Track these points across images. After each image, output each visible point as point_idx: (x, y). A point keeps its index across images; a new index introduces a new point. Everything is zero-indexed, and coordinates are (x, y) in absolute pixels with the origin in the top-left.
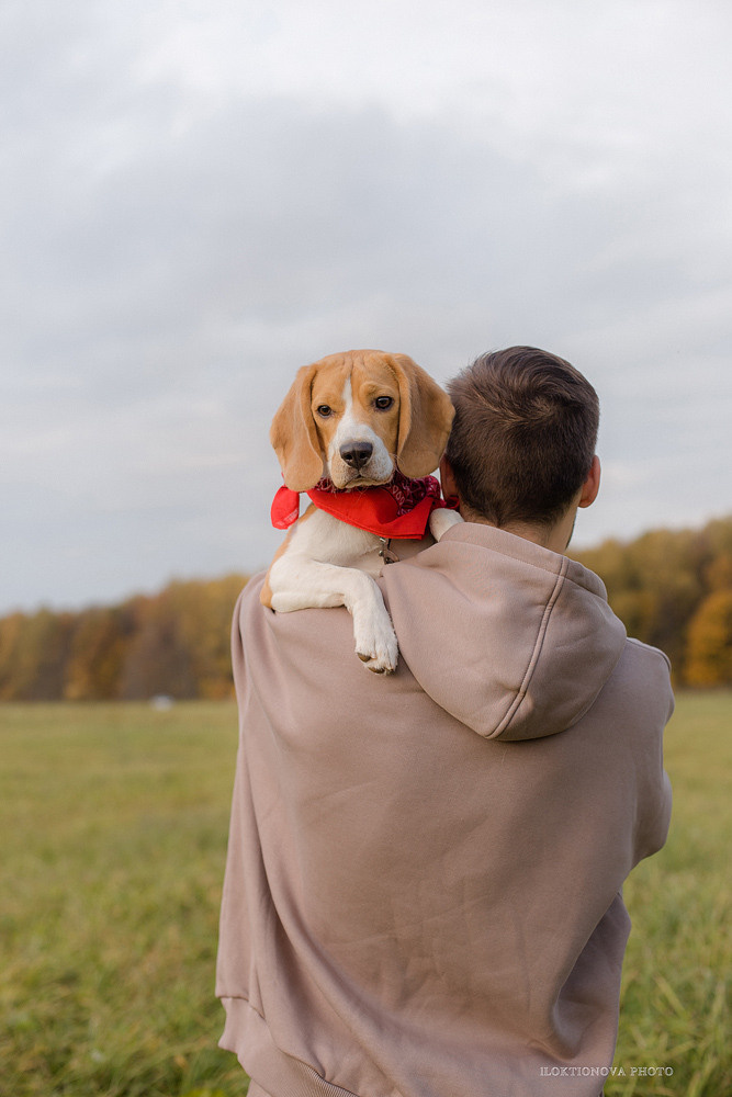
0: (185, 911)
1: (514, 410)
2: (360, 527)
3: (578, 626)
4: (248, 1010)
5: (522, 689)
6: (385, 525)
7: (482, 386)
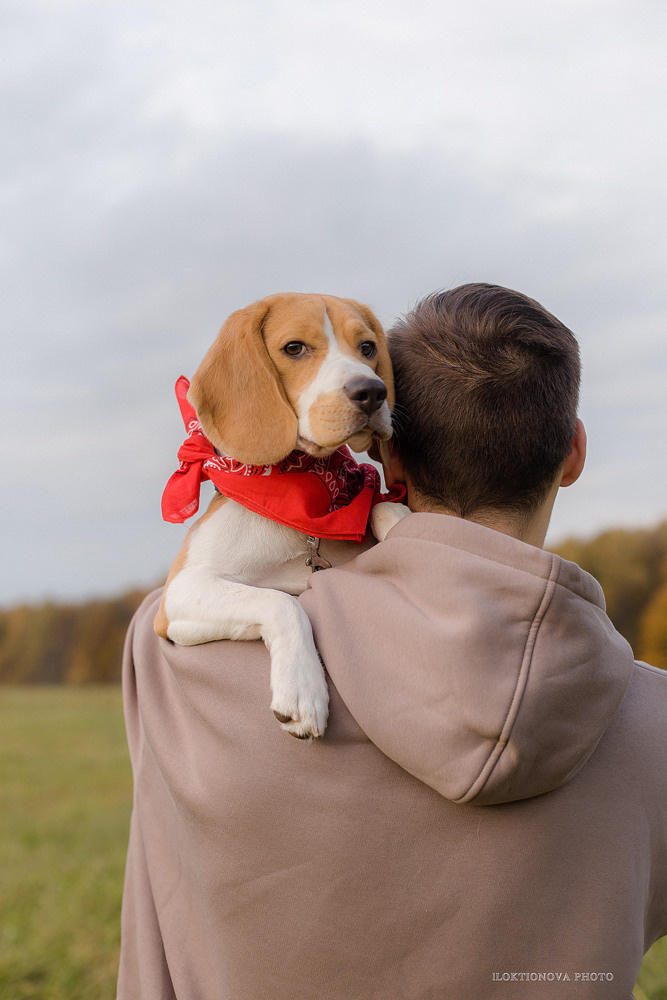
1: (479, 363)
3: (574, 648)
5: (503, 737)
6: (315, 520)
7: (433, 336)
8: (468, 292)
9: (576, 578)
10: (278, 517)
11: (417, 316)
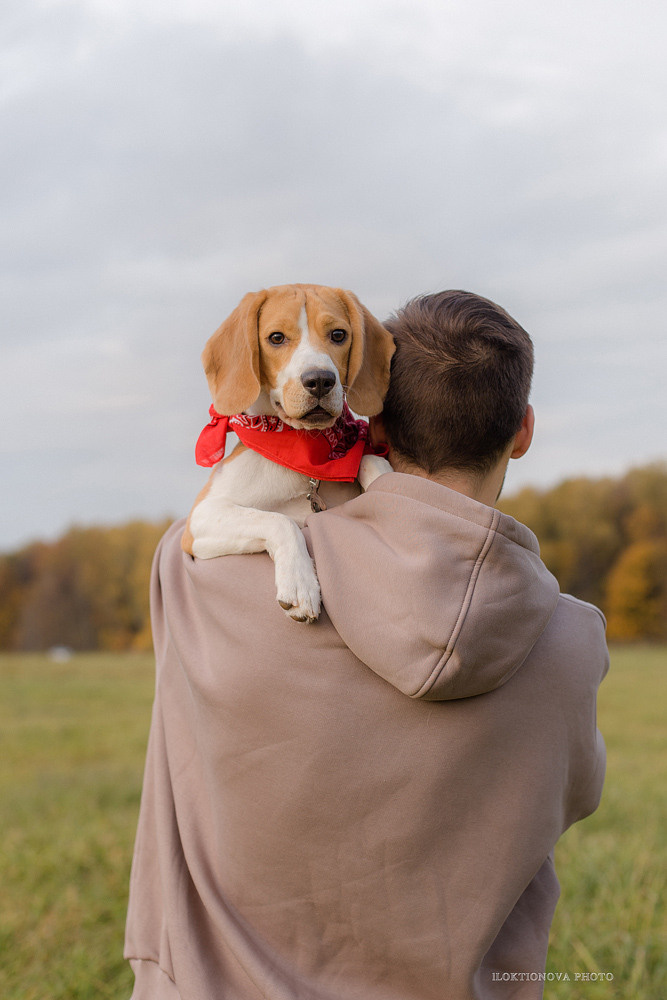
0: (83, 871)
1: (449, 352)
2: (290, 467)
3: (508, 582)
4: (159, 973)
5: (449, 648)
6: (317, 467)
7: (416, 328)
8: (448, 296)
9: (512, 528)
10: (288, 464)
11: (405, 312)
